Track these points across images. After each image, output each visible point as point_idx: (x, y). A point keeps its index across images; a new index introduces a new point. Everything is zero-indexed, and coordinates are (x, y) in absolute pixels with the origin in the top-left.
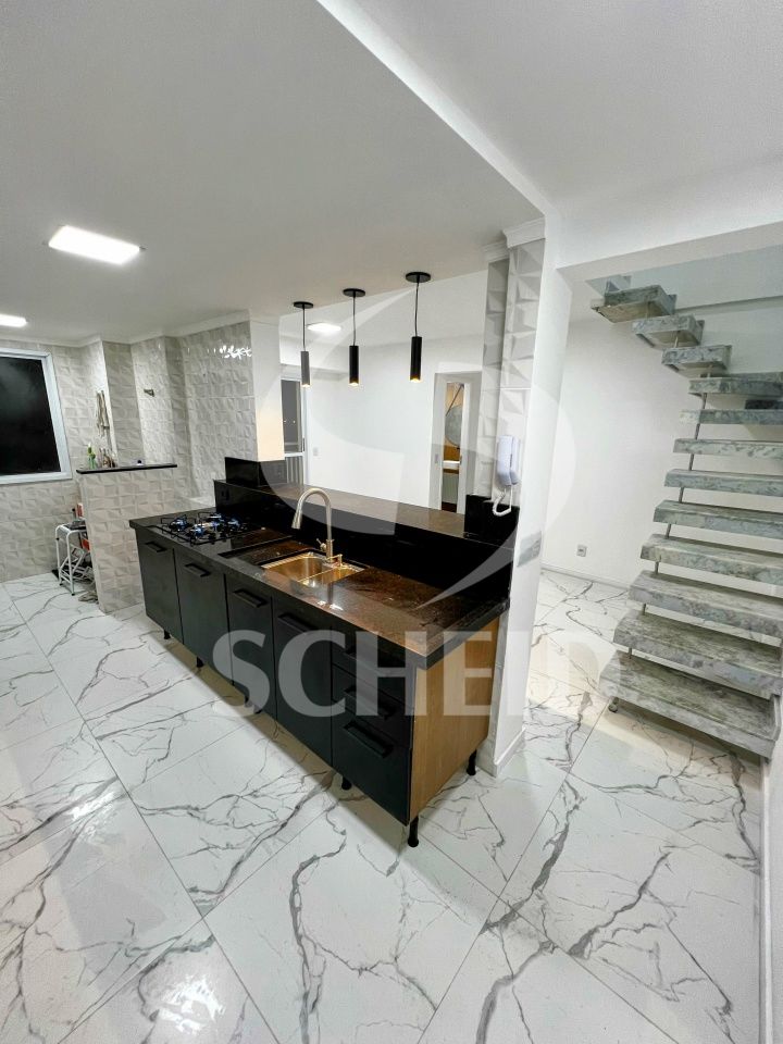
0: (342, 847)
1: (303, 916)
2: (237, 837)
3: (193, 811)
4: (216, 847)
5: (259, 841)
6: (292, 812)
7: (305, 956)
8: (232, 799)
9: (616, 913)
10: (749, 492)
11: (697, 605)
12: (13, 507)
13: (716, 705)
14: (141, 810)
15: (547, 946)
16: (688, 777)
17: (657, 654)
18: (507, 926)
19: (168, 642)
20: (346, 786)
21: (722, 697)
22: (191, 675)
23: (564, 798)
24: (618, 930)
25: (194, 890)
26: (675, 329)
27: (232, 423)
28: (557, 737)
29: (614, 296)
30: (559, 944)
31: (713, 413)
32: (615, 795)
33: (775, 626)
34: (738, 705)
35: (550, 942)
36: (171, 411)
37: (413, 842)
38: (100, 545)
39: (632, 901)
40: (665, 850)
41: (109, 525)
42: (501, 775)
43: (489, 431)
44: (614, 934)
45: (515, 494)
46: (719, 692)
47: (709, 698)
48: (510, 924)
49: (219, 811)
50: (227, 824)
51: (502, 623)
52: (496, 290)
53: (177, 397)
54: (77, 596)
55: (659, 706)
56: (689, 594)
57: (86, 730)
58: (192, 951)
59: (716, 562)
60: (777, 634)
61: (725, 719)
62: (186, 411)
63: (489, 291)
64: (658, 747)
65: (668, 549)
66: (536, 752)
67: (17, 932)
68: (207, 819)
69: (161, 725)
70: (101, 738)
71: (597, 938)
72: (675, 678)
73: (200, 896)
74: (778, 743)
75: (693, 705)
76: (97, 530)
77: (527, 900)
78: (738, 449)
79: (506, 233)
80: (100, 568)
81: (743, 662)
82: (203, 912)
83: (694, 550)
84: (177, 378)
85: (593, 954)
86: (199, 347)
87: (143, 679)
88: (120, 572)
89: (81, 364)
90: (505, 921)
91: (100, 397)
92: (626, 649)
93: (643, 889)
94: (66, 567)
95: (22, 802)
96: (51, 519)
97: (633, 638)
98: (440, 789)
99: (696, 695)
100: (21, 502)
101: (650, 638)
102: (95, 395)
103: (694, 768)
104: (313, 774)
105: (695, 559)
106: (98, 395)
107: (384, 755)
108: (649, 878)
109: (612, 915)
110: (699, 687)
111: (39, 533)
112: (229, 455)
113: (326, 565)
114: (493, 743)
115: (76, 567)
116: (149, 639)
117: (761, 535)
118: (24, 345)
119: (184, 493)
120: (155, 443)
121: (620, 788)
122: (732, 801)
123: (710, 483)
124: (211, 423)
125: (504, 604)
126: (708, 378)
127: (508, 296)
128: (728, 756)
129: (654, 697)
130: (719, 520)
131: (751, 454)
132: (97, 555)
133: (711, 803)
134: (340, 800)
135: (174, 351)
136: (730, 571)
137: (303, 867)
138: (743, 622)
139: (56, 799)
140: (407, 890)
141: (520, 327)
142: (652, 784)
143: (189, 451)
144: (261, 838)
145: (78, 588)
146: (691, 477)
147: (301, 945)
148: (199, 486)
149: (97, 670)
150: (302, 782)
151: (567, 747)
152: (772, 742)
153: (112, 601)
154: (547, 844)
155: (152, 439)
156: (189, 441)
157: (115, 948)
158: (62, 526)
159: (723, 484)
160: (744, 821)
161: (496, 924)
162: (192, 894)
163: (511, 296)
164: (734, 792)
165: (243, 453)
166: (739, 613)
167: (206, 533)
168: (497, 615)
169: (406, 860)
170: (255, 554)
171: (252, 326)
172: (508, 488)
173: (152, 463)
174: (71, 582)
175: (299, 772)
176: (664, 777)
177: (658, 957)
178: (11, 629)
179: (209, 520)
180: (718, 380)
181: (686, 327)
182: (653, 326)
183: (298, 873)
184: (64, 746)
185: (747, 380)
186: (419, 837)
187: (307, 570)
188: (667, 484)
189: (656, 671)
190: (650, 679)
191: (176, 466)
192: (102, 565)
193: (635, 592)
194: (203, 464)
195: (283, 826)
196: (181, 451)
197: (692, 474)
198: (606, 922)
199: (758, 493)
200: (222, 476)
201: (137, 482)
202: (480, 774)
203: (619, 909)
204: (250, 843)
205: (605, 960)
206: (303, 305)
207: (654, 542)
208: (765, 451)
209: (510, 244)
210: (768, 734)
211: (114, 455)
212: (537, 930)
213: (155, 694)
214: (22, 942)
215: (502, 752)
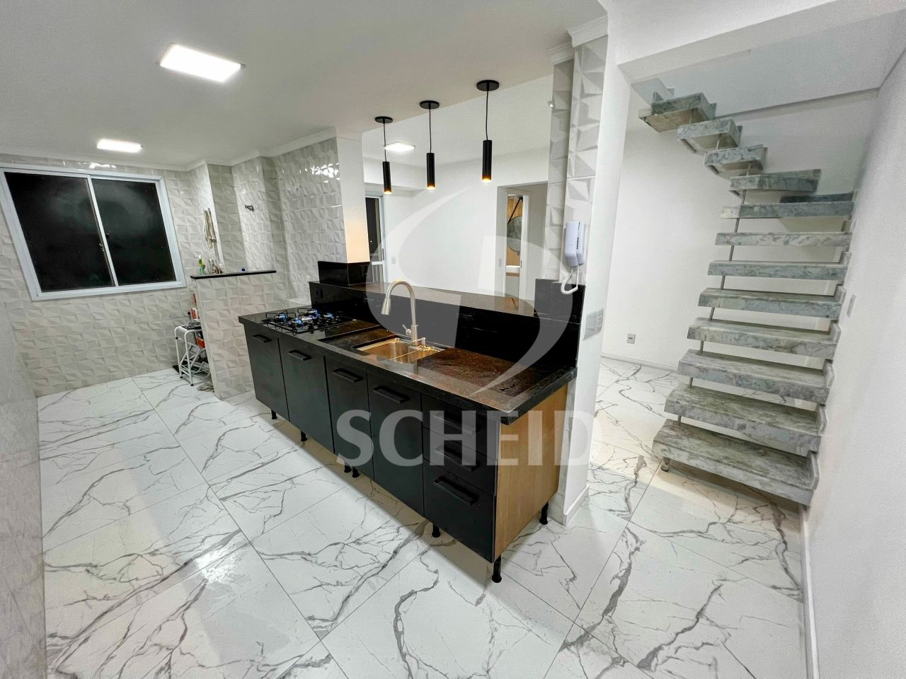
0: (435, 583)
1: (406, 638)
2: (344, 576)
3: (306, 556)
4: (328, 584)
5: (364, 579)
6: (390, 556)
7: (409, 670)
8: (339, 546)
9: (677, 634)
10: (786, 277)
11: (740, 376)
12: (138, 312)
13: (758, 462)
14: (263, 556)
15: (618, 661)
16: (734, 523)
17: (704, 420)
18: (582, 644)
19: (276, 421)
20: (436, 534)
21: (763, 455)
22: (297, 447)
23: (626, 542)
24: (680, 647)
25: (312, 618)
26: (717, 132)
27: (323, 231)
28: (616, 492)
29: (660, 106)
30: (630, 660)
31: (751, 208)
32: (670, 539)
33: (812, 392)
34: (778, 462)
35: (621, 657)
36: (268, 223)
37: (497, 578)
38: (213, 341)
39: (691, 624)
40: (718, 583)
41: (220, 323)
42: (570, 523)
43: (556, 220)
44: (676, 651)
45: (581, 274)
46: (761, 451)
47: (752, 457)
48: (585, 643)
49: (329, 555)
50: (336, 566)
51: (570, 391)
52: (561, 89)
53: (275, 211)
54: (195, 387)
55: (708, 464)
56: (733, 368)
57: (210, 493)
58: (313, 666)
59: (756, 338)
60: (813, 398)
61: (768, 473)
62: (282, 222)
63: (554, 91)
64: (708, 499)
65: (712, 329)
66: (599, 504)
67: (165, 653)
68: (319, 562)
69: (275, 488)
70: (224, 499)
71: (661, 655)
72: (721, 442)
73: (316, 623)
74: (816, 492)
75: (738, 462)
76: (209, 327)
77: (599, 624)
78: (775, 239)
79: (571, 33)
80: (214, 361)
81: (782, 423)
82: (321, 635)
83: (737, 330)
84: (272, 194)
85: (658, 668)
86: (292, 164)
87: (256, 451)
88: (231, 365)
89: (189, 186)
90: (581, 641)
91: (207, 214)
92: (675, 418)
93: (700, 614)
94: (185, 363)
95: (161, 551)
96: (169, 322)
97: (682, 407)
98: (519, 535)
99: (740, 454)
100: (144, 308)
101: (698, 406)
102: (203, 212)
103: (740, 515)
104: (407, 525)
105: (737, 336)
106: (206, 212)
107: (472, 503)
108: (705, 605)
109: (674, 635)
110: (742, 448)
111: (160, 333)
112: (321, 259)
113: (411, 347)
114: (563, 496)
115: (193, 362)
116: (258, 419)
117: (797, 314)
118: (139, 170)
119: (283, 295)
120: (256, 254)
121: (675, 533)
122: (775, 542)
123: (750, 270)
124: (304, 231)
125: (572, 373)
126: (748, 176)
127: (573, 94)
128: (769, 506)
129: (702, 456)
130: (758, 302)
131: (786, 243)
132: (212, 350)
133: (756, 544)
134: (432, 546)
135: (270, 169)
136: (769, 347)
137: (403, 599)
138: (782, 390)
139: (191, 547)
140: (494, 617)
141: (585, 120)
142: (703, 530)
143: (285, 258)
144: (365, 577)
145: (196, 380)
146: (732, 266)
147: (406, 662)
148: (296, 289)
149: (217, 445)
150: (398, 532)
151: (626, 500)
152: (811, 491)
153: (226, 389)
154: (614, 578)
155: (253, 248)
156: (285, 249)
157: (248, 664)
158: (180, 327)
159: (762, 271)
160: (787, 559)
161: (573, 644)
162: (310, 622)
163: (576, 93)
164: (777, 535)
165: (334, 256)
166: (779, 382)
167: (305, 324)
168: (566, 382)
169: (491, 592)
170: (349, 340)
171: (339, 141)
172: (574, 268)
173: (254, 270)
174: (189, 375)
175: (394, 523)
176: (714, 523)
177: (716, 669)
178: (142, 414)
179: (307, 315)
180: (757, 178)
181: (727, 130)
182: (696, 131)
183: (399, 605)
184: (194, 506)
185: (783, 178)
186: (502, 575)
187: (395, 353)
188: (710, 273)
189: (703, 436)
190: (699, 442)
191: (275, 272)
192: (216, 358)
193: (683, 367)
194: (299, 269)
195: (384, 567)
196: (279, 259)
197: (732, 263)
198: (669, 640)
199: (793, 277)
200: (316, 278)
201: (243, 287)
202: (551, 523)
203: (680, 630)
204: (356, 581)
205: (670, 672)
206: (384, 120)
207: (700, 324)
208: (800, 240)
209: (575, 43)
210: (805, 484)
211: (221, 265)
212: (609, 648)
213: (267, 464)
214: (170, 661)
215: (571, 505)
